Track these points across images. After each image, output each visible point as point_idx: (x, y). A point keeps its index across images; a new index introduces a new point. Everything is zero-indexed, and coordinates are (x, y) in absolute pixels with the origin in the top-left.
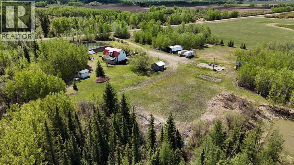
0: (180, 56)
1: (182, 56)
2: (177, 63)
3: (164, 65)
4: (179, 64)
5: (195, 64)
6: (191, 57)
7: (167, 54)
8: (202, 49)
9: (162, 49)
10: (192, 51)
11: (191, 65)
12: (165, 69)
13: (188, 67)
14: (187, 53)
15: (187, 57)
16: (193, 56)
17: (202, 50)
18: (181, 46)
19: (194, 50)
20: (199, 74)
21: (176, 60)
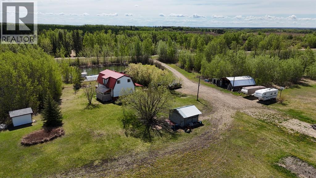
0: (245, 98)
1: (250, 97)
2: (234, 112)
3: (197, 116)
4: (239, 116)
5: (277, 121)
6: (268, 101)
7: (221, 90)
8: (297, 87)
9: (215, 80)
10: (274, 90)
11: (267, 123)
12: (201, 124)
13: (257, 125)
14: (261, 92)
15: (261, 102)
16: (275, 99)
17: (295, 90)
18: (251, 78)
19: (279, 87)
20: (283, 156)
21: (234, 104)
